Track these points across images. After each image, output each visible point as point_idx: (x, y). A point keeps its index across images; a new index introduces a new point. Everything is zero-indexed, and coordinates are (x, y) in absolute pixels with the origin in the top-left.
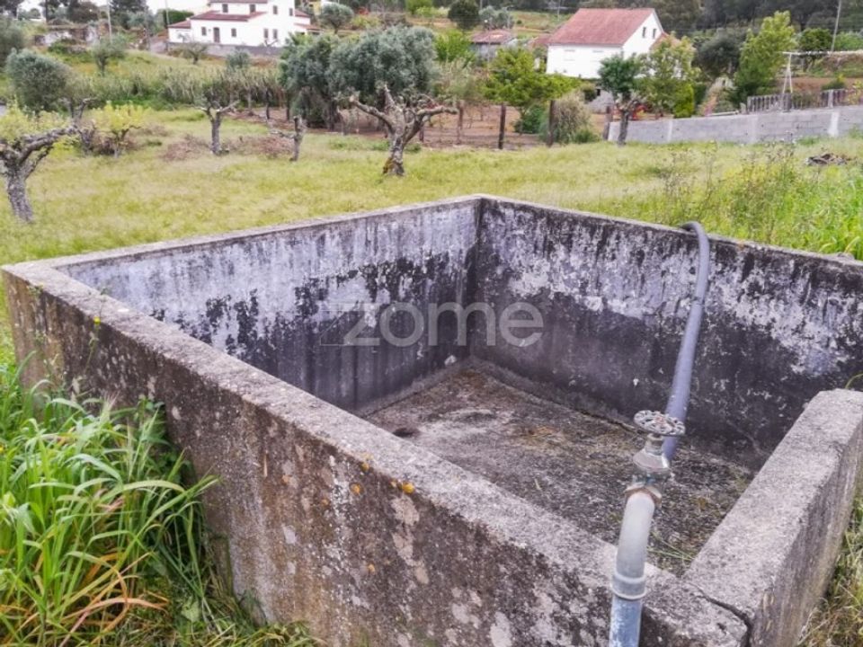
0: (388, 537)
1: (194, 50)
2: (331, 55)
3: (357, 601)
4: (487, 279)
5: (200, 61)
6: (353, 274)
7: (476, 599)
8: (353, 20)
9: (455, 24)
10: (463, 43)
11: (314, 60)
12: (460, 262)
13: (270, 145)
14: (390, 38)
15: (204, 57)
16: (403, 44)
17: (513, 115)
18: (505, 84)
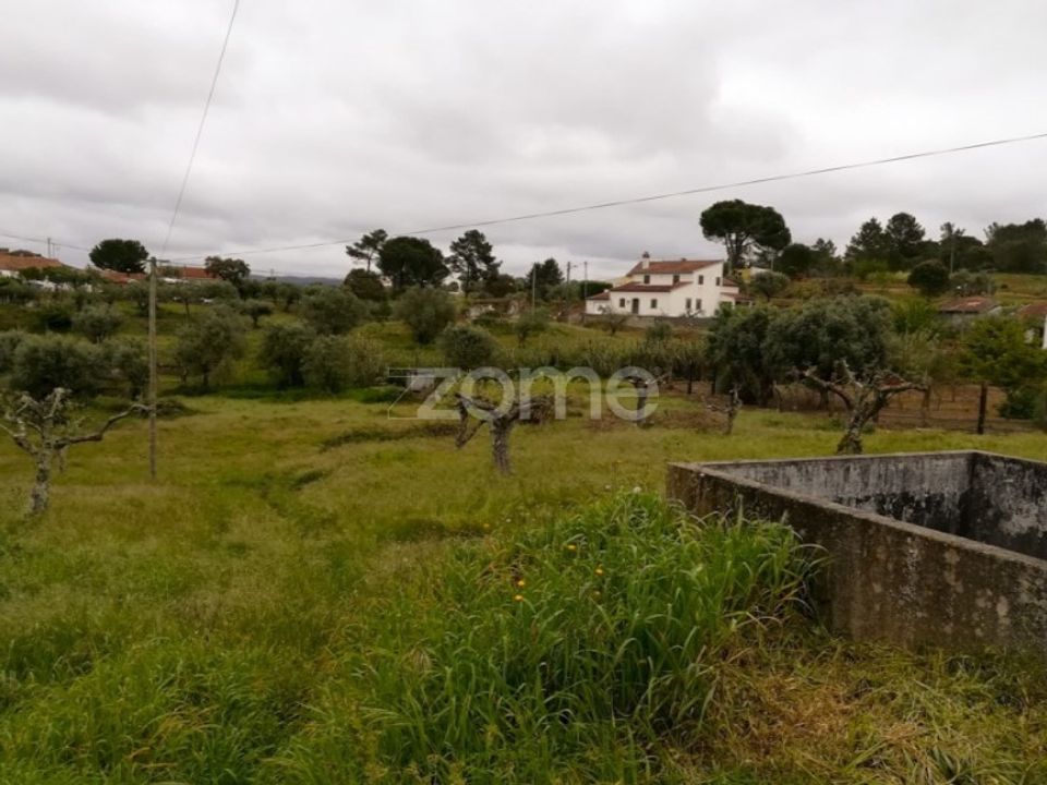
0: (941, 574)
1: (613, 321)
2: (769, 327)
3: (919, 614)
4: (979, 520)
5: (618, 333)
6: (867, 498)
7: (989, 593)
8: (789, 288)
9: (917, 290)
10: (927, 311)
11: (748, 333)
12: (953, 503)
13: (697, 420)
14: (840, 309)
15: (623, 328)
16: (855, 315)
17: (997, 397)
18: (985, 361)
